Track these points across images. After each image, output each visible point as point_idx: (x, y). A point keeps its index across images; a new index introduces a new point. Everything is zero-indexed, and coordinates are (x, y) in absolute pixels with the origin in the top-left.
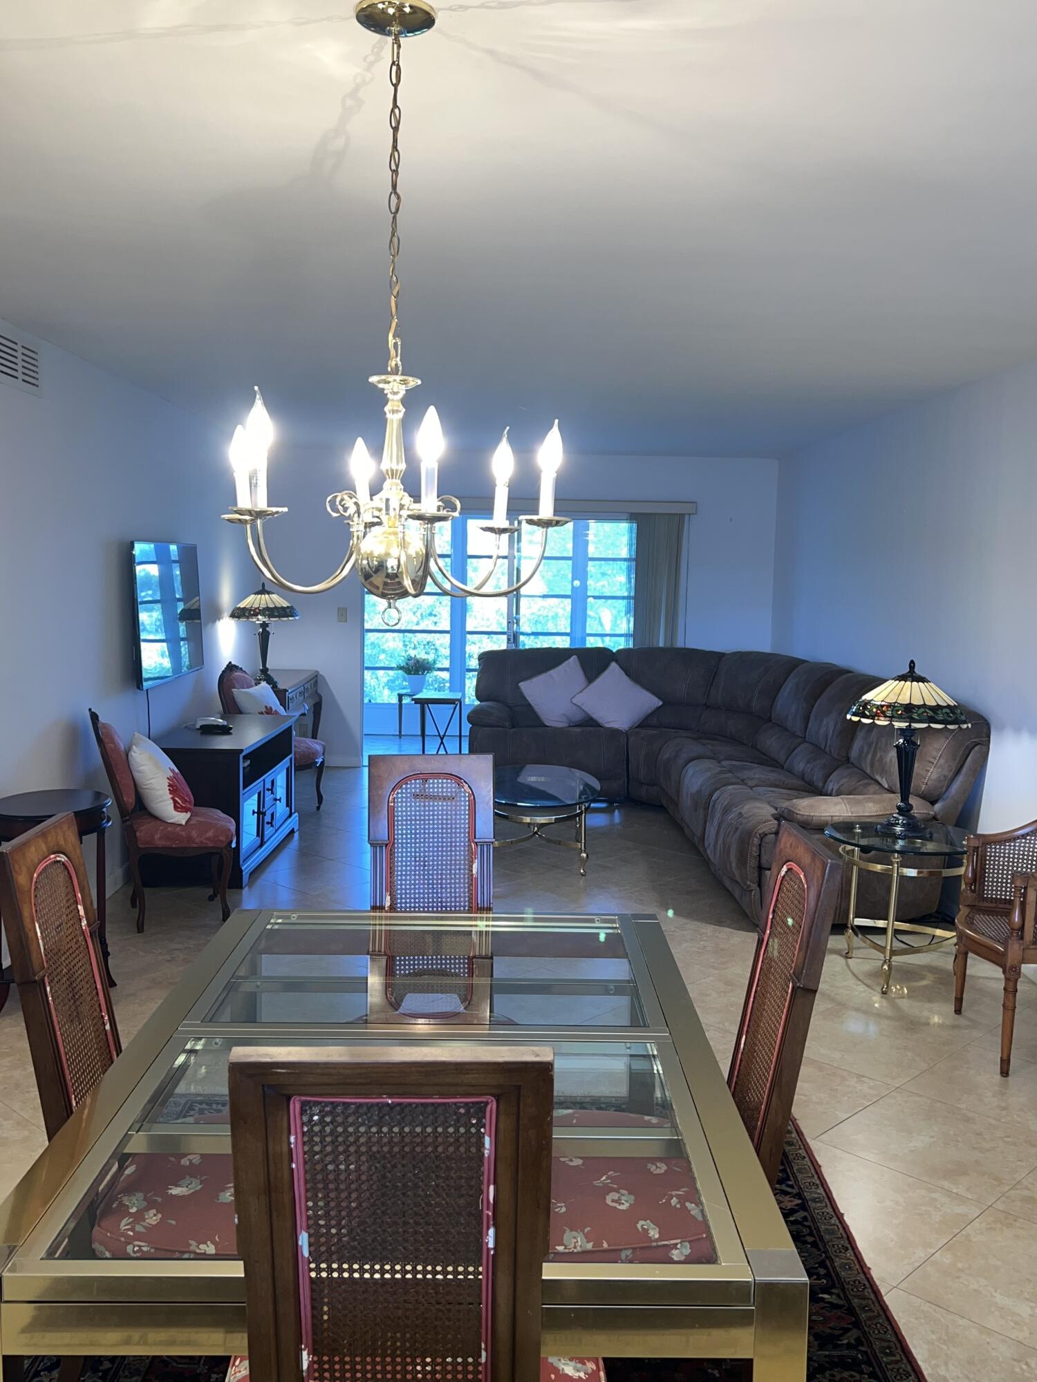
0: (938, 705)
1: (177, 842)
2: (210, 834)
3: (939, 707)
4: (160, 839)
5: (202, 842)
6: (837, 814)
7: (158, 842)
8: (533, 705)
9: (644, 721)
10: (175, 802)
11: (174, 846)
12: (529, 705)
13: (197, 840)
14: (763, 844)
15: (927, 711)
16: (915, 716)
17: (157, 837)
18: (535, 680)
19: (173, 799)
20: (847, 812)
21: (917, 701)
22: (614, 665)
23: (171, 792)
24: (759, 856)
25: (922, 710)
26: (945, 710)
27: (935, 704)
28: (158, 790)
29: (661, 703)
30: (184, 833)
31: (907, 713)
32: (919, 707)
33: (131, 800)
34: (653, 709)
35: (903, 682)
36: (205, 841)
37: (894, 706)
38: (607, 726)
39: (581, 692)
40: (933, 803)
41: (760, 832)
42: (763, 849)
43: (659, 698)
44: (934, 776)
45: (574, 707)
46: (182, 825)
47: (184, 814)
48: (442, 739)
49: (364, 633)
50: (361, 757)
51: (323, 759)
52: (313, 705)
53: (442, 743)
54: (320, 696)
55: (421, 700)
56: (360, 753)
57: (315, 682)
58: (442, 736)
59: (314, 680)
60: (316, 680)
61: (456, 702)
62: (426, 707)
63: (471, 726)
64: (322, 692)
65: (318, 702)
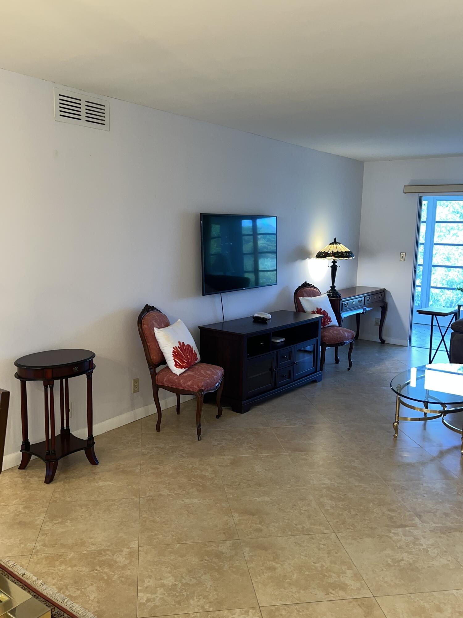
1: (174, 385)
2: (189, 383)
4: (166, 381)
5: (186, 388)
7: (165, 383)
10: (175, 361)
11: (172, 387)
13: (183, 385)
17: (165, 380)
19: (174, 360)
23: (174, 356)
28: (167, 354)
30: (177, 380)
33: (155, 357)
36: (187, 387)
46: (177, 375)
47: (180, 369)
48: (443, 337)
49: (415, 267)
50: (408, 341)
51: (352, 341)
52: (381, 308)
53: (443, 339)
54: (386, 302)
55: (431, 313)
56: (408, 338)
57: (381, 295)
58: (443, 335)
59: (381, 294)
60: (383, 294)
61: (454, 314)
62: (434, 316)
63: (453, 331)
64: (388, 300)
65: (384, 306)
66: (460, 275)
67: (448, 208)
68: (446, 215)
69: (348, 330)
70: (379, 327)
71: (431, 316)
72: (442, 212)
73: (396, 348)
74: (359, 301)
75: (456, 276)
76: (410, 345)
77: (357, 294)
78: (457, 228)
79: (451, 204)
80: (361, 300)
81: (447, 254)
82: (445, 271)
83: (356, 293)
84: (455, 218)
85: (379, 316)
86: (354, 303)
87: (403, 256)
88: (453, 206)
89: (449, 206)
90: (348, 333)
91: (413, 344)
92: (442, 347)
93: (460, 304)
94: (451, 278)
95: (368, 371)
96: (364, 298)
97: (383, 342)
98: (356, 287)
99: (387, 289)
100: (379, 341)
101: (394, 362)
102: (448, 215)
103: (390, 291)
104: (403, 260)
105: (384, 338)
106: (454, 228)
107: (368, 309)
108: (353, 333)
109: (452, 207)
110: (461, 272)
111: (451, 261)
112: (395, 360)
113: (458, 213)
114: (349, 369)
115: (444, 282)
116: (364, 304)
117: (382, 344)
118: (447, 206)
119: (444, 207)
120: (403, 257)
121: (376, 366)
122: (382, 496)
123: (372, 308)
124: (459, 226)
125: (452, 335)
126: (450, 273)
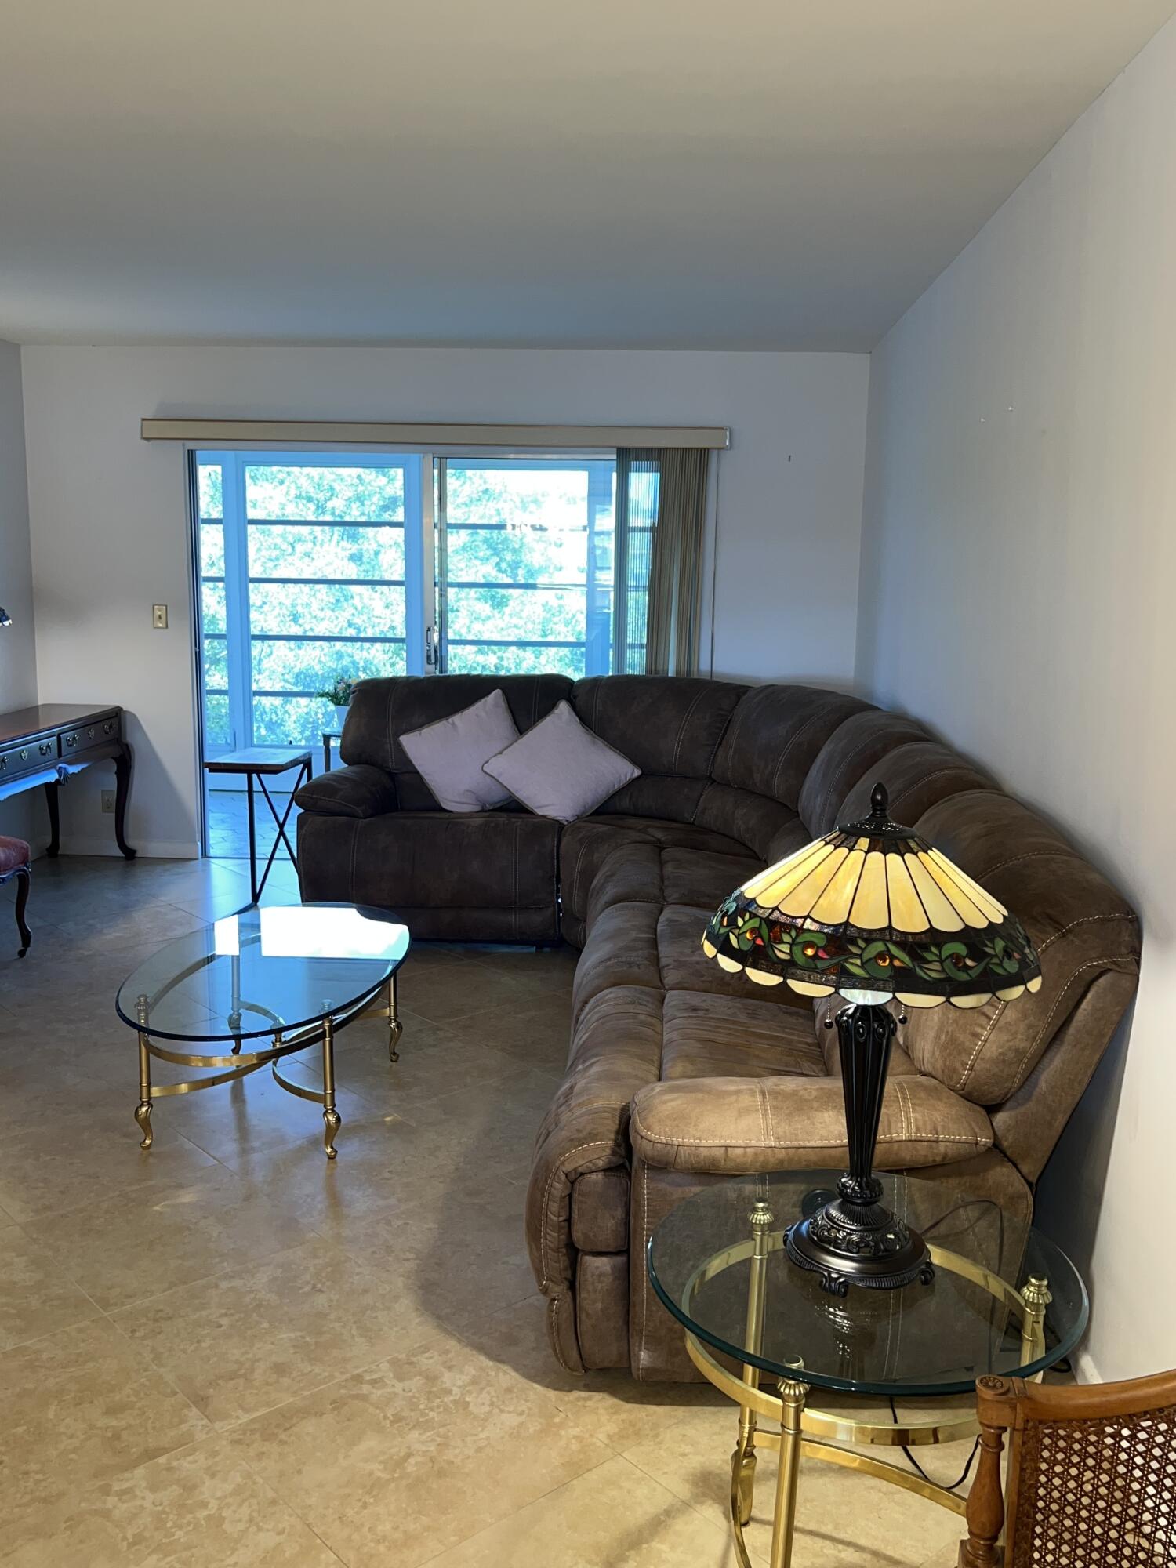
0: (932, 931)
3: (934, 936)
6: (741, 1143)
8: (423, 774)
9: (602, 805)
12: (417, 773)
14: (575, 1195)
15: (894, 950)
16: (854, 967)
18: (425, 731)
20: (767, 1137)
21: (869, 918)
22: (563, 707)
24: (569, 1220)
25: (879, 946)
26: (950, 948)
27: (921, 926)
29: (637, 773)
31: (832, 956)
32: (870, 936)
34: (623, 782)
35: (844, 851)
37: (801, 930)
38: (540, 812)
39: (500, 753)
40: (992, 1109)
41: (568, 1167)
42: (575, 1208)
43: (634, 761)
44: (992, 1051)
45: (488, 779)
48: (281, 826)
49: (198, 643)
50: (199, 844)
51: (24, 870)
52: (113, 761)
53: (282, 833)
54: (127, 745)
55: (243, 768)
56: (198, 836)
57: (111, 726)
58: (281, 821)
59: (109, 722)
60: (114, 721)
61: (302, 765)
62: (254, 776)
63: (303, 811)
64: (131, 738)
65: (121, 756)
66: (325, 655)
67: (284, 486)
68: (281, 504)
69: (9, 839)
70: (114, 815)
71: (246, 775)
72: (271, 497)
73: (168, 866)
74: (41, 749)
75: (316, 661)
76: (205, 855)
77: (42, 727)
78: (312, 537)
79: (291, 478)
80: (48, 746)
81: (289, 606)
82: (290, 648)
83: (37, 723)
84: (304, 513)
85: (111, 783)
86: (25, 755)
87: (159, 613)
88: (296, 483)
89: (287, 483)
90: (9, 848)
91: (212, 852)
92: (282, 852)
93: (327, 733)
94: (304, 665)
95: (81, 951)
96: (55, 738)
97: (130, 855)
98: (38, 706)
99: (126, 706)
100: (117, 852)
101: (158, 909)
102: (284, 505)
103: (135, 713)
104: (161, 625)
105: (131, 843)
106: (303, 538)
107: (73, 769)
108: (22, 848)
109: (293, 486)
110: (326, 650)
111: (301, 621)
112: (162, 904)
113: (310, 499)
114: (22, 954)
115: (290, 678)
116: (60, 755)
117: (130, 862)
118: (282, 483)
119: (275, 483)
120: (160, 617)
121: (105, 931)
122: (91, 1364)
123: (85, 766)
124: (316, 534)
125: (301, 821)
126: (301, 652)
